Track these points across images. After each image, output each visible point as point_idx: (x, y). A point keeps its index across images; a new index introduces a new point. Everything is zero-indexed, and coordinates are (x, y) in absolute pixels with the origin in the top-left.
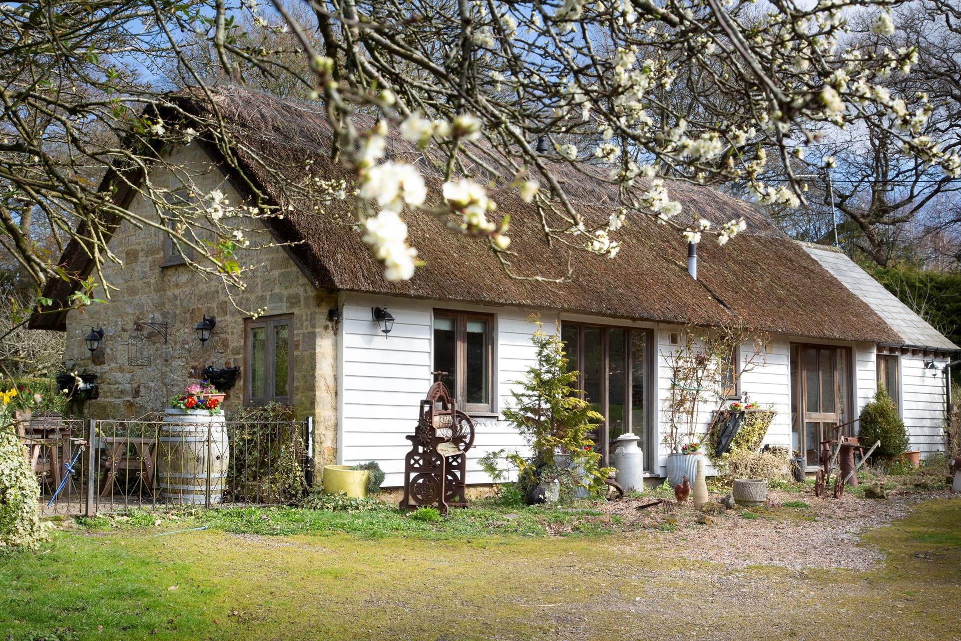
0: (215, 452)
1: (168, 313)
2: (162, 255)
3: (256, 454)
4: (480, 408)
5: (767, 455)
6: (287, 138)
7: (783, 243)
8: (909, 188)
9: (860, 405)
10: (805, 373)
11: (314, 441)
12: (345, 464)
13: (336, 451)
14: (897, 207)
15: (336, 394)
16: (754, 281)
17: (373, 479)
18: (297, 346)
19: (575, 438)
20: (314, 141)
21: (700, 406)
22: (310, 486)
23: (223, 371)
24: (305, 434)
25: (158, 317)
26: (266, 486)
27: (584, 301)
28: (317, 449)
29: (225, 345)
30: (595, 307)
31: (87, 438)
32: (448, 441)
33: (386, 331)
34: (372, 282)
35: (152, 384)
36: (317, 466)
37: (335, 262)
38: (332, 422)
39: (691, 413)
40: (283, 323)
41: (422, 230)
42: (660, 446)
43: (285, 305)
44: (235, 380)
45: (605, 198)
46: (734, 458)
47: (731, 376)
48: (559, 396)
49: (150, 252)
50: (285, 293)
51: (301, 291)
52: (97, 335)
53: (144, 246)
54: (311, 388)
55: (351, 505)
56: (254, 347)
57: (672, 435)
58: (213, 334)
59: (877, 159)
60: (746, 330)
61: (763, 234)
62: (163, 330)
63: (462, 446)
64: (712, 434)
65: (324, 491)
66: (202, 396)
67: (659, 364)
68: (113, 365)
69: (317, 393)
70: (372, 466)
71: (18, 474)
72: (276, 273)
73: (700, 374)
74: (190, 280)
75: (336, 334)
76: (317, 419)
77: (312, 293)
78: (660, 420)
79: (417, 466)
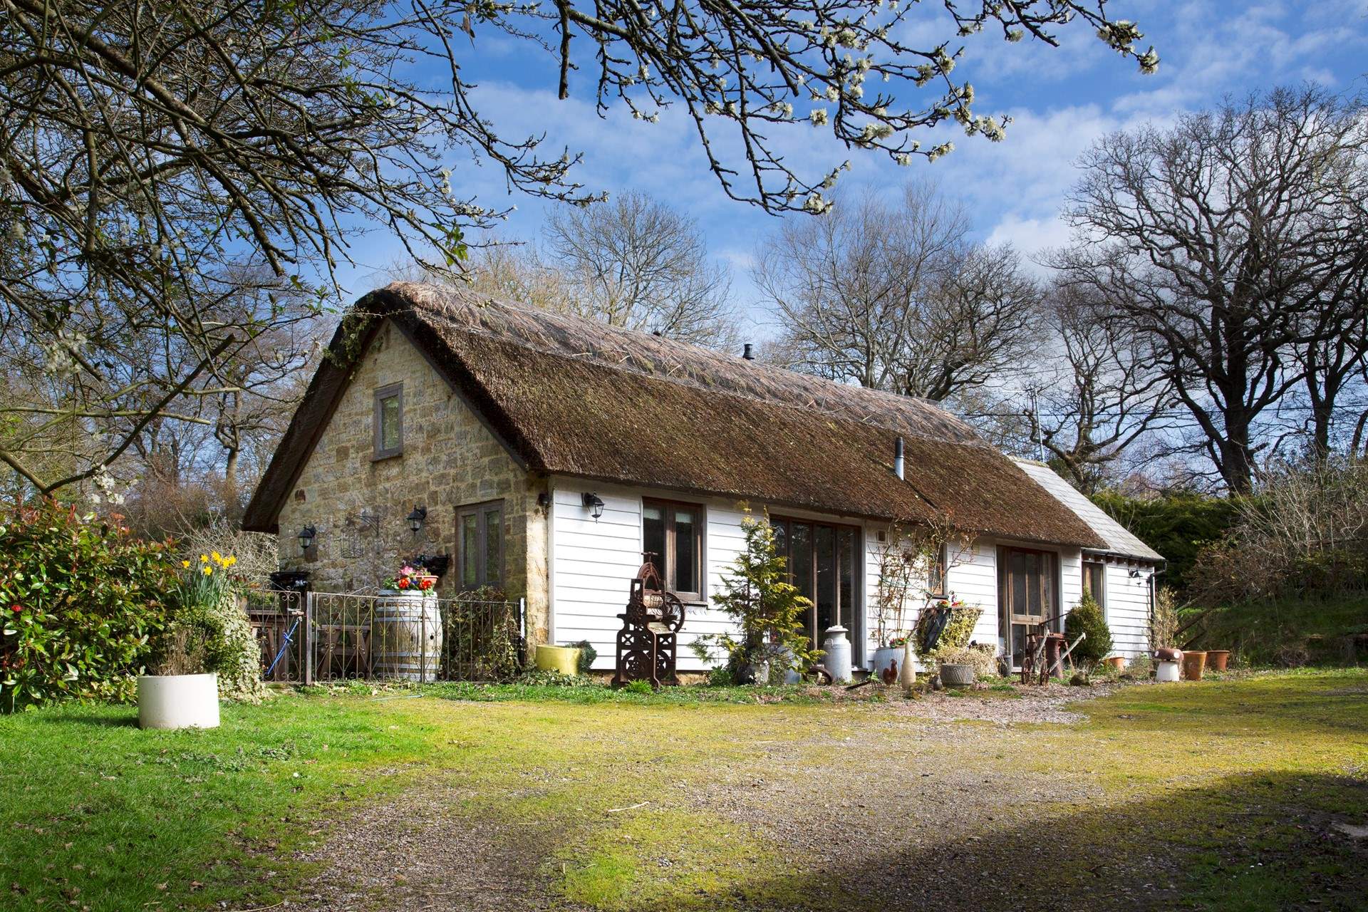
0: (430, 631)
1: (380, 507)
2: (372, 450)
3: (469, 636)
4: (690, 596)
5: (974, 651)
6: (494, 332)
7: (990, 453)
8: (1114, 426)
9: (1065, 608)
10: (1011, 576)
11: (526, 622)
12: (556, 644)
13: (547, 634)
14: (1103, 444)
15: (547, 577)
16: (960, 484)
17: (585, 657)
18: (508, 531)
19: (784, 619)
20: (522, 336)
21: (907, 604)
22: (523, 665)
23: (435, 559)
24: (517, 614)
25: (369, 511)
26: (479, 665)
27: (791, 494)
28: (529, 630)
29: (436, 533)
30: (802, 499)
31: (304, 610)
32: (658, 621)
33: (596, 516)
34: (582, 466)
35: (364, 577)
36: (530, 646)
37: (545, 446)
38: (543, 605)
39: (898, 609)
40: (493, 509)
41: (631, 421)
42: (868, 641)
43: (495, 491)
44: (447, 568)
45: (812, 402)
46: (941, 654)
47: (938, 573)
48: (768, 582)
49: (360, 448)
50: (496, 479)
51: (511, 476)
52: (310, 533)
53: (355, 443)
54: (523, 570)
55: (564, 682)
56: (465, 536)
57: (880, 630)
58: (424, 524)
59: (1082, 395)
60: (952, 528)
61: (969, 443)
62: (375, 524)
63: (673, 627)
64: (919, 631)
65: (537, 669)
66: (415, 577)
67: (867, 561)
68: (325, 561)
69: (529, 575)
70: (584, 645)
71: (239, 636)
72: (486, 460)
73: (907, 571)
74: (401, 473)
75: (546, 518)
76: (529, 600)
77: (521, 477)
78: (867, 615)
79: (628, 643)
